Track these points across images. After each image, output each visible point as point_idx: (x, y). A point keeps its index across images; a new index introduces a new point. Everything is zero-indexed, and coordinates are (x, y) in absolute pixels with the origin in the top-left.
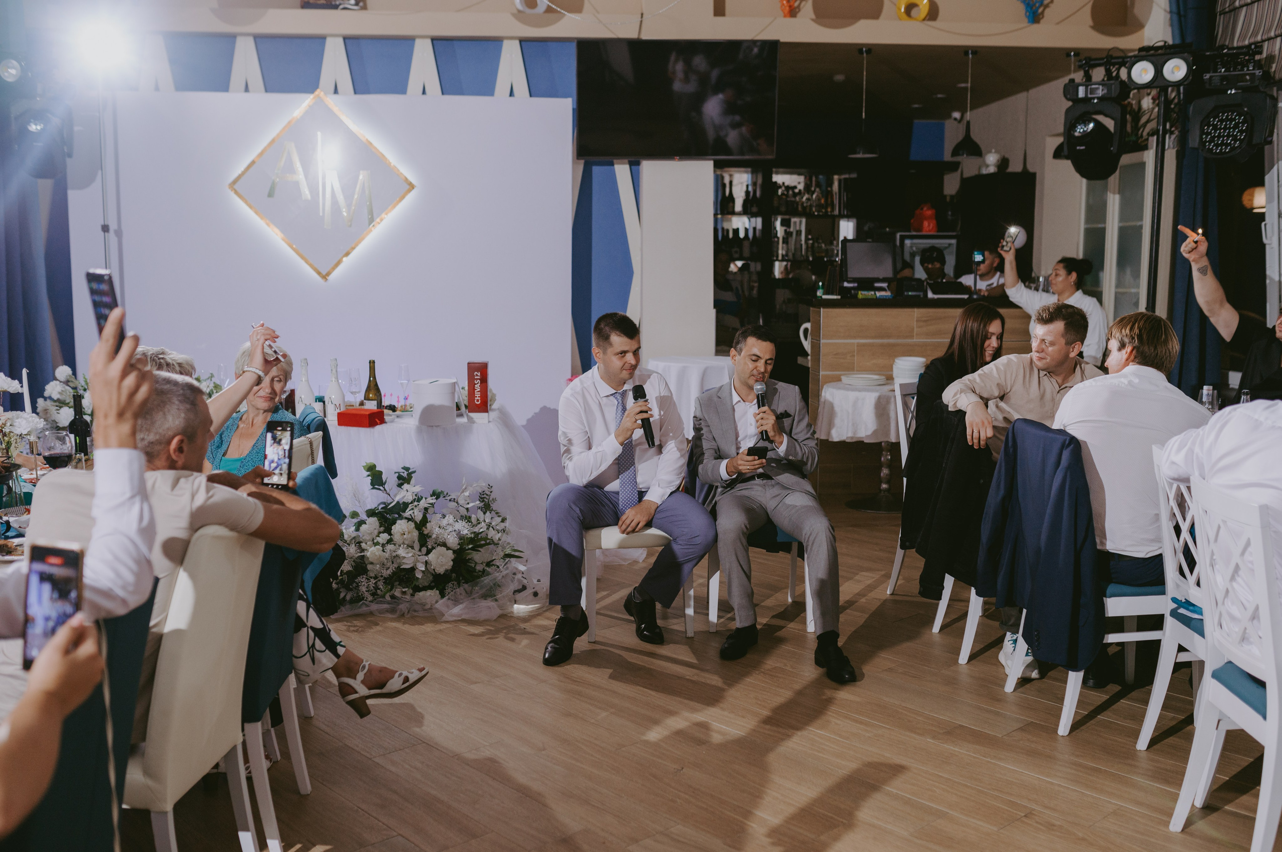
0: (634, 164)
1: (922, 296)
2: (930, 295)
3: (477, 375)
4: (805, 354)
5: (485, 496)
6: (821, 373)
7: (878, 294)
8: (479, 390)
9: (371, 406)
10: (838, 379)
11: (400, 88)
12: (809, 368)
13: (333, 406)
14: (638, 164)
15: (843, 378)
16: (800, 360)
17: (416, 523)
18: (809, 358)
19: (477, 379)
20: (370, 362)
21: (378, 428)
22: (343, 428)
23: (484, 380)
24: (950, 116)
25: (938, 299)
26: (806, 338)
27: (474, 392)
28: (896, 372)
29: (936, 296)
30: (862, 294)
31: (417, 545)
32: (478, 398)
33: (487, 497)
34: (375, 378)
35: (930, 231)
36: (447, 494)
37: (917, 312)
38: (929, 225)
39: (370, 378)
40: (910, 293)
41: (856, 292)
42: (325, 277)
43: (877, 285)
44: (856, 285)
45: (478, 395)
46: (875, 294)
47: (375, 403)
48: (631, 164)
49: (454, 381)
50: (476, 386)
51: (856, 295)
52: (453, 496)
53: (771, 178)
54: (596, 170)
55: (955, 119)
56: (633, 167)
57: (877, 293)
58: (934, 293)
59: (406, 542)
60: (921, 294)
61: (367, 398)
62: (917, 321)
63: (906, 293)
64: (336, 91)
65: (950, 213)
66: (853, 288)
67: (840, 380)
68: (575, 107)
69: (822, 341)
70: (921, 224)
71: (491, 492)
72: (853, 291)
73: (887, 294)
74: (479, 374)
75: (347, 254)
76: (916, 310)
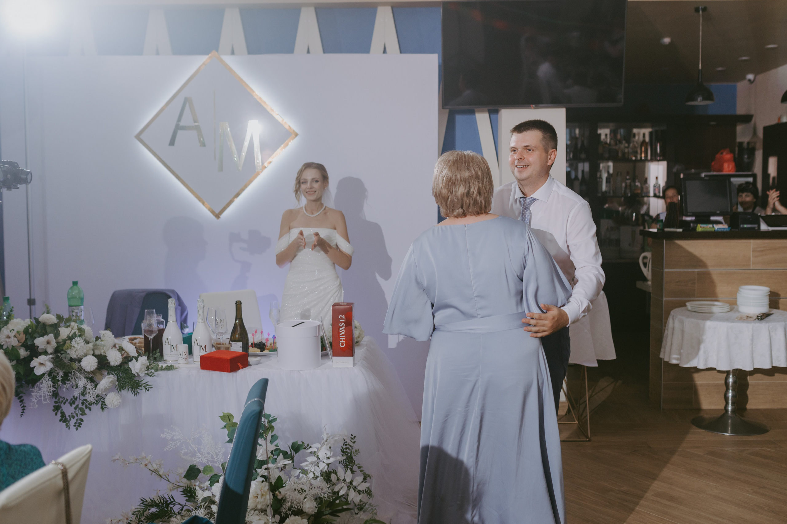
0: (493, 112)
1: (756, 228)
2: (764, 227)
3: (342, 318)
4: (645, 279)
5: (348, 446)
6: (664, 299)
7: (717, 227)
8: (343, 333)
9: (237, 347)
10: (683, 305)
11: (289, 48)
12: (650, 293)
13: (199, 347)
14: (496, 112)
15: (687, 304)
16: (639, 284)
17: (270, 484)
18: (650, 283)
19: (342, 322)
20: (237, 303)
21: (241, 372)
22: (205, 372)
23: (349, 323)
24: (744, 78)
25: (773, 231)
26: (645, 265)
27: (339, 336)
28: (740, 300)
29: (771, 229)
30: (700, 228)
31: (269, 511)
32: (342, 342)
33: (350, 448)
34: (241, 319)
35: (729, 171)
36: (308, 445)
37: (753, 243)
38: (729, 167)
39: (236, 320)
40: (745, 226)
41: (696, 225)
42: (218, 216)
43: (712, 218)
44: (693, 218)
45: (342, 339)
46: (713, 227)
47: (240, 344)
48: (491, 112)
49: (319, 323)
50: (340, 329)
51: (695, 229)
52: (313, 449)
53: (597, 131)
54: (459, 118)
55: (749, 80)
56: (492, 116)
57: (715, 225)
58: (769, 225)
59: (259, 507)
60: (756, 226)
61: (233, 339)
62: (753, 251)
63: (741, 226)
64: (233, 53)
65: (746, 156)
66: (691, 222)
67: (685, 306)
68: (441, 61)
69: (666, 270)
70: (722, 166)
71: (354, 442)
72: (692, 225)
73: (724, 227)
74: (344, 318)
75: (237, 195)
76: (752, 241)
